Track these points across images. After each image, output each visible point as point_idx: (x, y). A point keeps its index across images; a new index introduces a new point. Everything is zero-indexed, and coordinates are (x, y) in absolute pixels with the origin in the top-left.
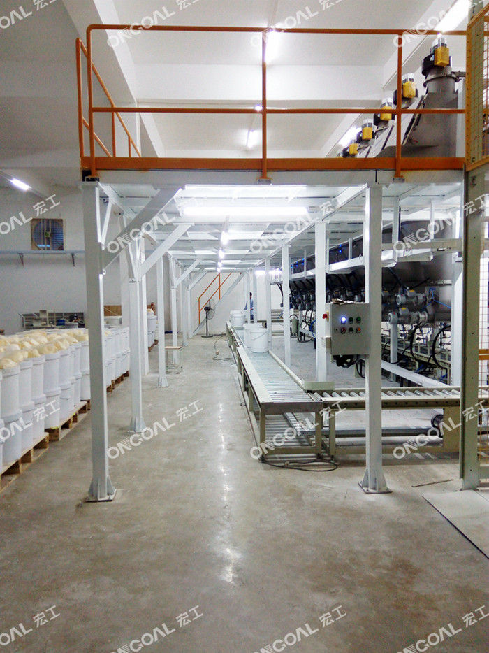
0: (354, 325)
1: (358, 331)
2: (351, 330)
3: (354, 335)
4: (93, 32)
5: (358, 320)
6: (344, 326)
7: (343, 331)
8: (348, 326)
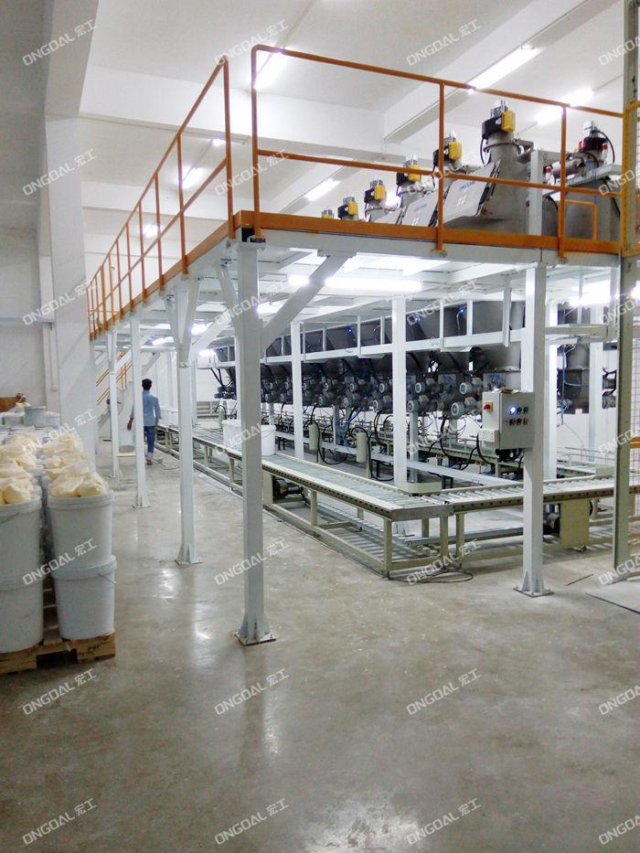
0: (522, 416)
1: (525, 422)
2: (519, 421)
3: (521, 427)
4: (260, 54)
5: (526, 410)
6: (512, 417)
7: (511, 422)
8: (517, 417)
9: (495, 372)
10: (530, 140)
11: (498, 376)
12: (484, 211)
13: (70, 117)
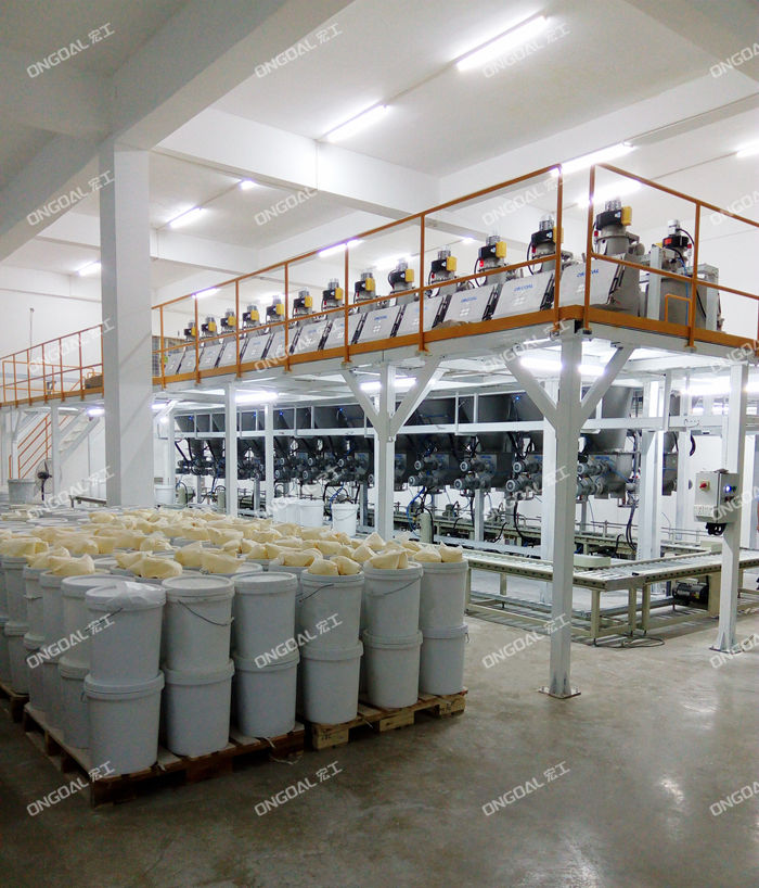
9: (606, 453)
10: (637, 235)
11: (608, 458)
12: (613, 301)
13: (139, 149)
